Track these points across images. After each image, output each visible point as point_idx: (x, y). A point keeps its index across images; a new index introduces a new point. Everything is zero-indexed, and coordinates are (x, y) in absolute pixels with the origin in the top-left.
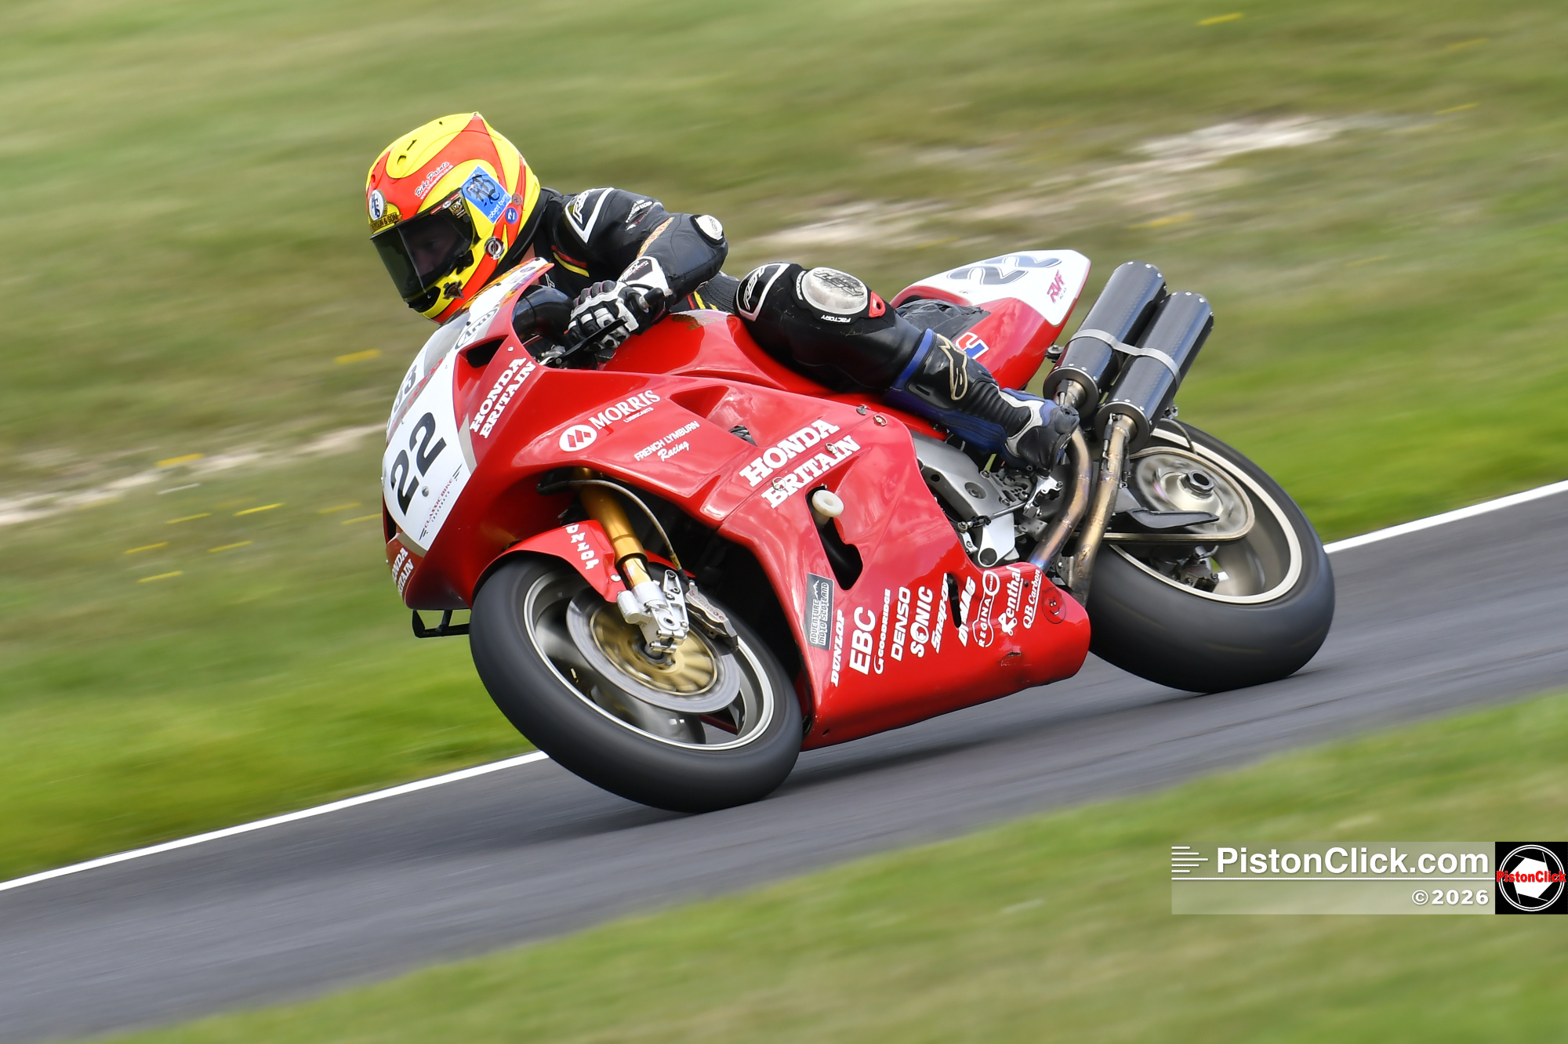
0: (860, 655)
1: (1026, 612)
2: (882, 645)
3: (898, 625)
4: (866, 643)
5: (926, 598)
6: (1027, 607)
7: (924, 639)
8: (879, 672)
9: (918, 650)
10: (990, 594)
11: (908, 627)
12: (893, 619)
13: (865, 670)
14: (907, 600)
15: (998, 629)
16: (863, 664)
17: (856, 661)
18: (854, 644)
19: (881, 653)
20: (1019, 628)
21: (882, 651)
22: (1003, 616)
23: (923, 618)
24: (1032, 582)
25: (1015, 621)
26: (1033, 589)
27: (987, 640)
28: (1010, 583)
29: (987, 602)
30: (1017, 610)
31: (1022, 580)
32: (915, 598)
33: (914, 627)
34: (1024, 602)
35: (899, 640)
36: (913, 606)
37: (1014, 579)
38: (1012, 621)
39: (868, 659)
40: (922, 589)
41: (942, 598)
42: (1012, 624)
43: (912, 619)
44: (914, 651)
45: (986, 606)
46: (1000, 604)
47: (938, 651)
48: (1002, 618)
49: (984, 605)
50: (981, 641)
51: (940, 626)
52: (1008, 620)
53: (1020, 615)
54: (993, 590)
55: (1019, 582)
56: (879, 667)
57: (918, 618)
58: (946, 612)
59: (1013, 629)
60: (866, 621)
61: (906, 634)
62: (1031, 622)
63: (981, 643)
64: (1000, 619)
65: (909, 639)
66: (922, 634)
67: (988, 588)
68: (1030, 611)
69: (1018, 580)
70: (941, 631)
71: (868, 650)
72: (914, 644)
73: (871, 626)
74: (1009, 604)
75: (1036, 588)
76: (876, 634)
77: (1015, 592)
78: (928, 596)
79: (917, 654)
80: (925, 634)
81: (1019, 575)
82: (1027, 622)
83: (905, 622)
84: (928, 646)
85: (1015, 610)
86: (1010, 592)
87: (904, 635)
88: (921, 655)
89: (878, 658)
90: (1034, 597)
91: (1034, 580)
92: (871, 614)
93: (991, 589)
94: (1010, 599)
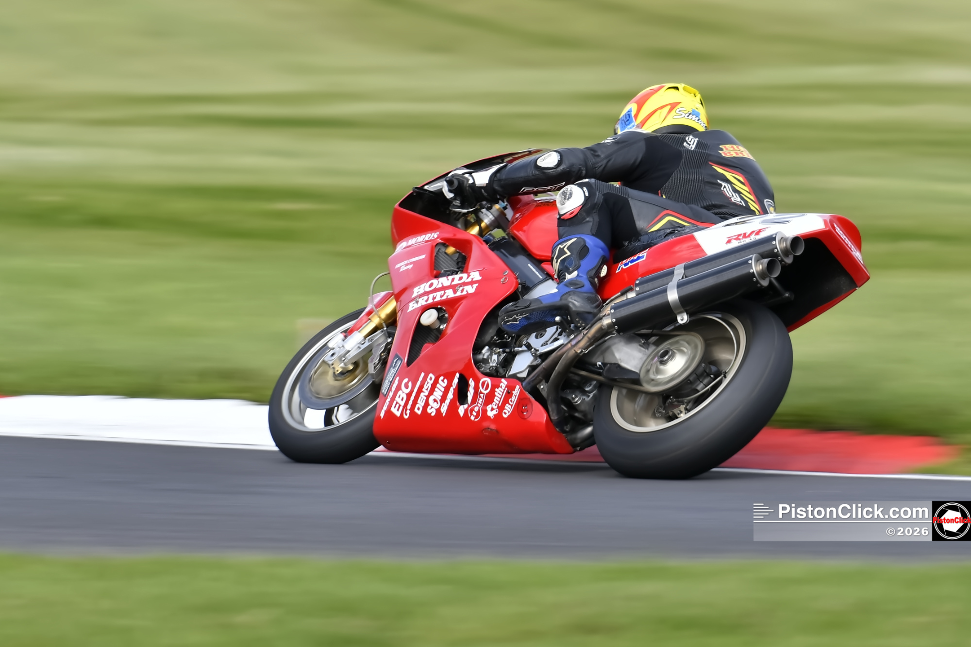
0: (398, 405)
1: (506, 407)
2: (410, 403)
3: (422, 394)
4: (402, 399)
5: (442, 384)
6: (507, 405)
7: (436, 406)
8: (406, 417)
9: (432, 411)
10: (483, 391)
11: (428, 397)
12: (420, 390)
13: (398, 414)
14: (432, 382)
15: (485, 411)
16: (398, 410)
17: (395, 407)
18: (397, 398)
19: (409, 407)
20: (499, 416)
21: (410, 406)
22: (490, 406)
23: (438, 394)
24: (513, 392)
25: (497, 411)
26: (513, 395)
27: (476, 417)
28: (498, 389)
29: (482, 395)
30: (500, 405)
31: (506, 389)
32: (436, 382)
33: (431, 398)
34: (506, 401)
35: (421, 404)
36: (434, 386)
37: (501, 387)
38: (495, 411)
39: (401, 408)
40: (442, 378)
41: (452, 386)
42: (494, 412)
43: (431, 392)
44: (429, 411)
45: (481, 398)
46: (489, 399)
47: (444, 415)
48: (489, 408)
49: (480, 397)
50: (472, 416)
51: (448, 402)
52: (492, 409)
53: (501, 408)
54: (486, 389)
55: (504, 390)
56: (406, 415)
57: (435, 393)
58: (453, 394)
59: (494, 415)
60: (407, 387)
61: (426, 400)
62: (508, 414)
63: (472, 418)
64: (488, 407)
65: (427, 404)
66: (436, 403)
67: (483, 388)
68: (509, 408)
69: (503, 388)
70: (448, 404)
71: (402, 403)
72: (429, 407)
73: (408, 391)
74: (495, 400)
75: (516, 396)
76: (409, 395)
77: (500, 395)
78: (444, 383)
79: (431, 413)
80: (437, 403)
81: (505, 386)
82: (505, 413)
83: (426, 393)
84: (438, 411)
85: (498, 405)
86: (496, 394)
87: (424, 401)
88: (433, 414)
89: (406, 410)
90: (513, 400)
91: (514, 391)
92: (410, 384)
93: (484, 389)
94: (496, 398)
